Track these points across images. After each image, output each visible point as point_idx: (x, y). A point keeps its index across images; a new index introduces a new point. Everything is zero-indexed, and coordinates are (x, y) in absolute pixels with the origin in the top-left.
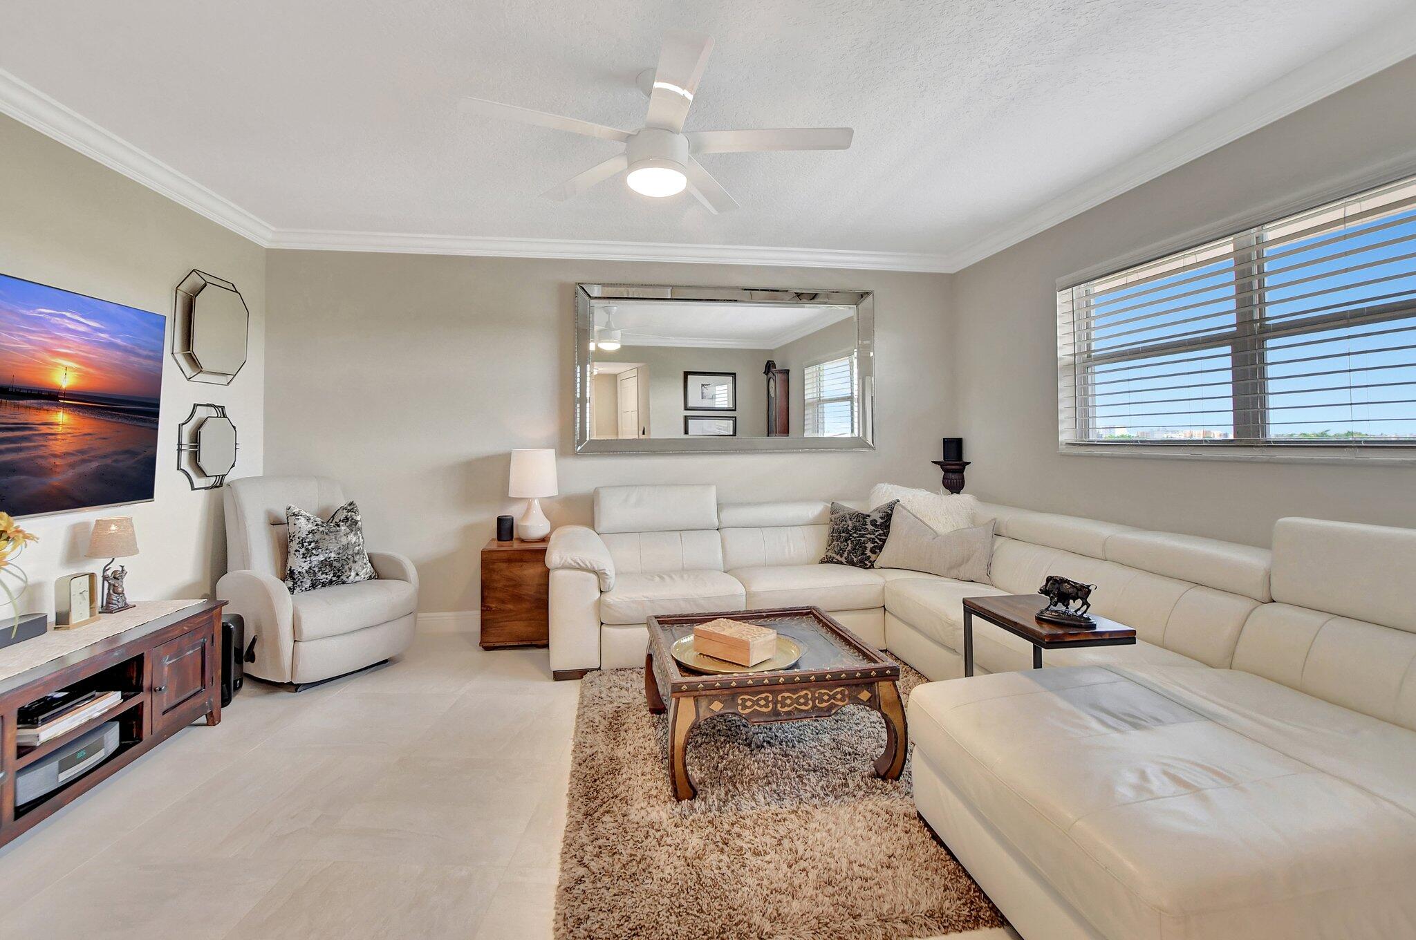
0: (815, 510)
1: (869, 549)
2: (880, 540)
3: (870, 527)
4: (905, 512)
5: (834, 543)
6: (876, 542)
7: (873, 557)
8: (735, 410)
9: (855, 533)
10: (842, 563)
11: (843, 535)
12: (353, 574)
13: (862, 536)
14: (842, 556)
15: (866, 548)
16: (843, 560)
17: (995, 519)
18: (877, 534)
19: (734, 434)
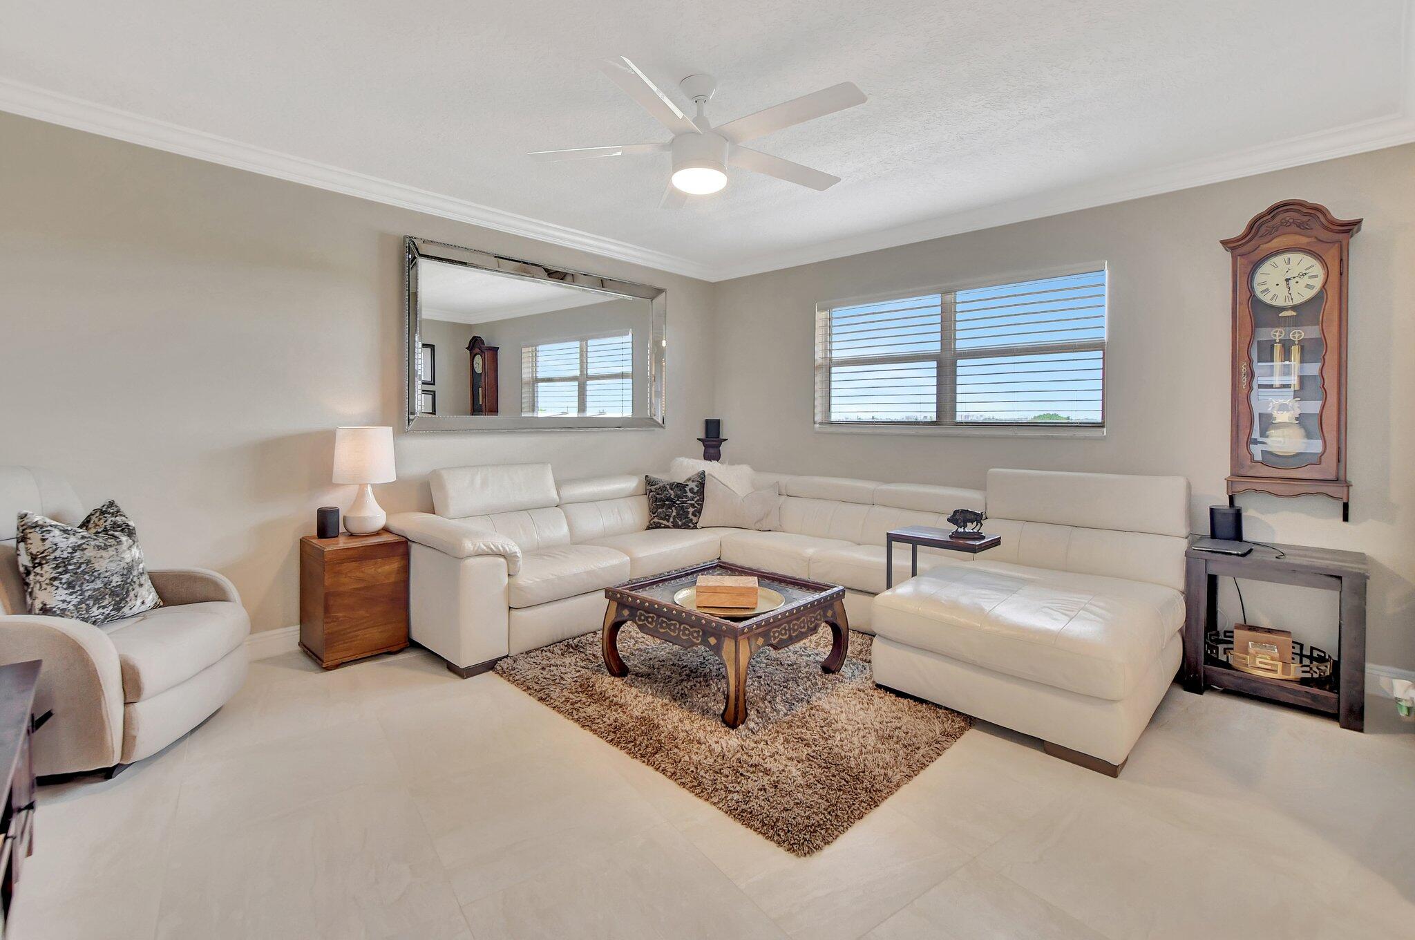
0: (632, 484)
1: (691, 513)
2: (698, 504)
3: (690, 494)
4: (715, 480)
5: (659, 510)
6: (696, 507)
7: (695, 519)
8: (434, 384)
9: (678, 500)
10: (668, 527)
11: (667, 503)
12: (139, 602)
13: (683, 502)
14: (668, 521)
15: (688, 512)
16: (670, 524)
17: (777, 482)
18: (696, 499)
19: (434, 412)
